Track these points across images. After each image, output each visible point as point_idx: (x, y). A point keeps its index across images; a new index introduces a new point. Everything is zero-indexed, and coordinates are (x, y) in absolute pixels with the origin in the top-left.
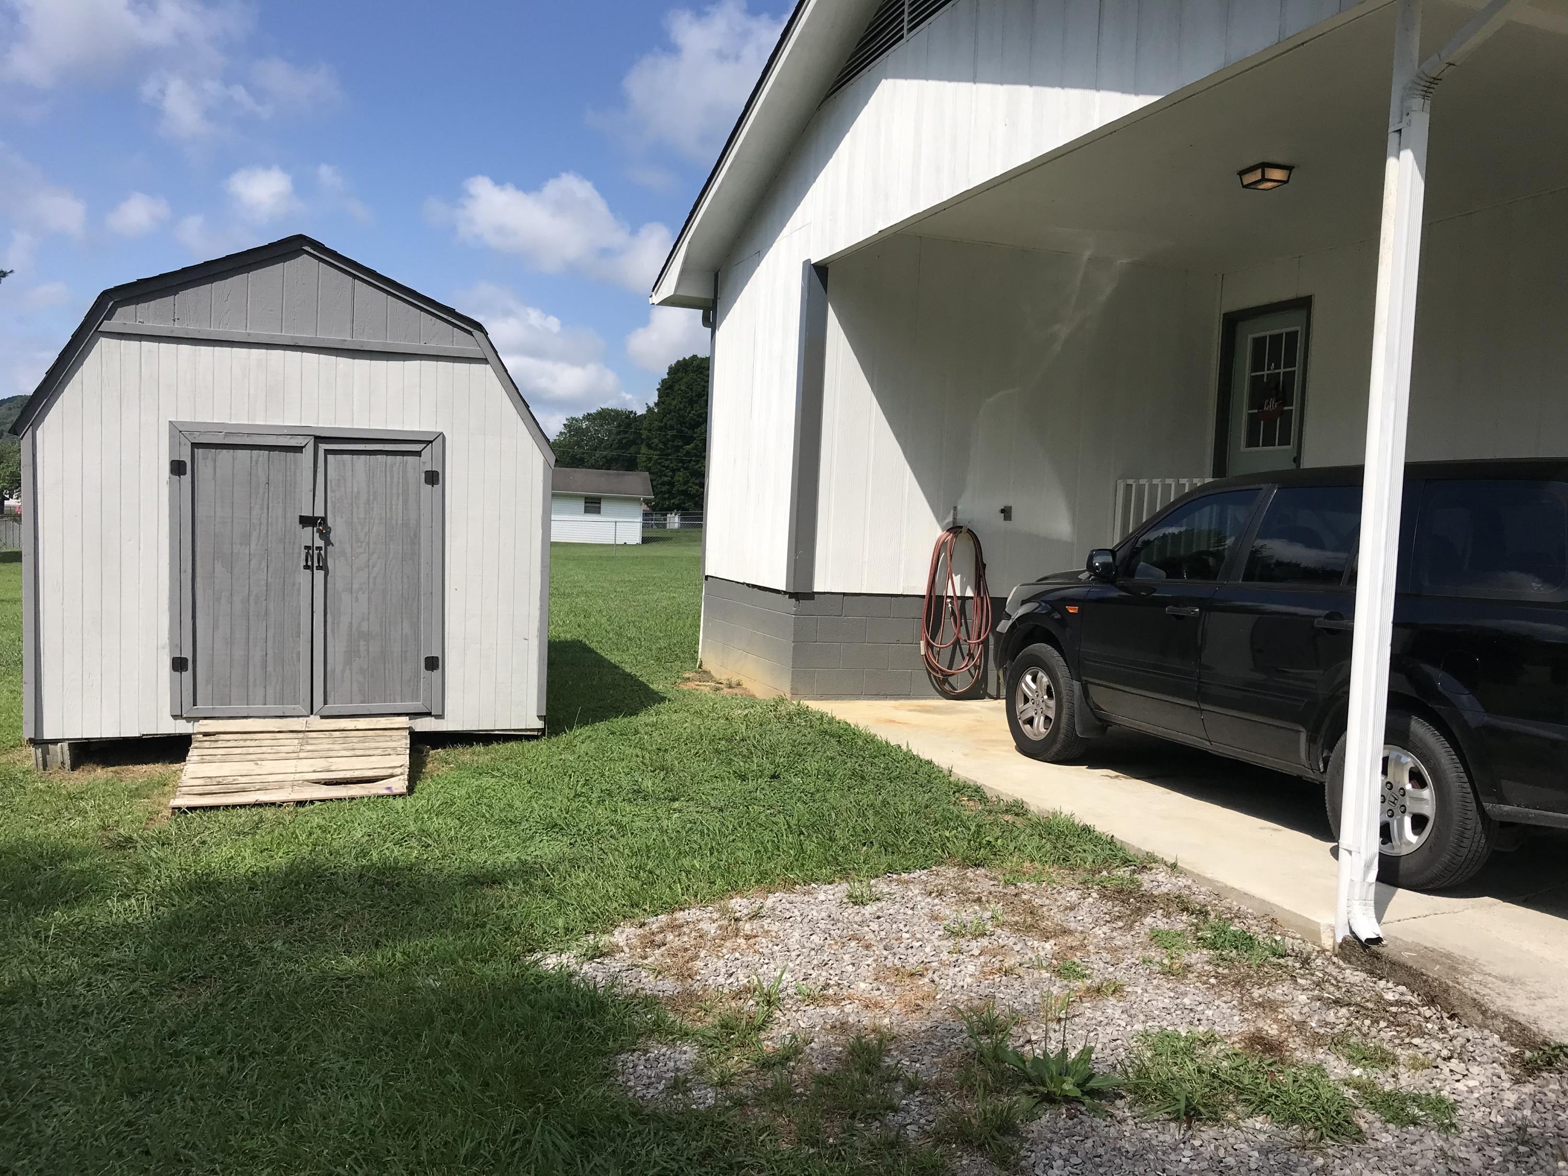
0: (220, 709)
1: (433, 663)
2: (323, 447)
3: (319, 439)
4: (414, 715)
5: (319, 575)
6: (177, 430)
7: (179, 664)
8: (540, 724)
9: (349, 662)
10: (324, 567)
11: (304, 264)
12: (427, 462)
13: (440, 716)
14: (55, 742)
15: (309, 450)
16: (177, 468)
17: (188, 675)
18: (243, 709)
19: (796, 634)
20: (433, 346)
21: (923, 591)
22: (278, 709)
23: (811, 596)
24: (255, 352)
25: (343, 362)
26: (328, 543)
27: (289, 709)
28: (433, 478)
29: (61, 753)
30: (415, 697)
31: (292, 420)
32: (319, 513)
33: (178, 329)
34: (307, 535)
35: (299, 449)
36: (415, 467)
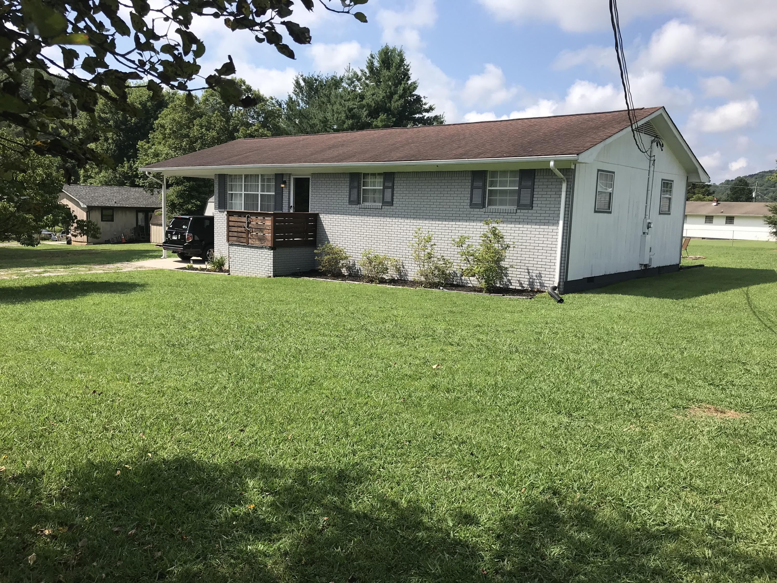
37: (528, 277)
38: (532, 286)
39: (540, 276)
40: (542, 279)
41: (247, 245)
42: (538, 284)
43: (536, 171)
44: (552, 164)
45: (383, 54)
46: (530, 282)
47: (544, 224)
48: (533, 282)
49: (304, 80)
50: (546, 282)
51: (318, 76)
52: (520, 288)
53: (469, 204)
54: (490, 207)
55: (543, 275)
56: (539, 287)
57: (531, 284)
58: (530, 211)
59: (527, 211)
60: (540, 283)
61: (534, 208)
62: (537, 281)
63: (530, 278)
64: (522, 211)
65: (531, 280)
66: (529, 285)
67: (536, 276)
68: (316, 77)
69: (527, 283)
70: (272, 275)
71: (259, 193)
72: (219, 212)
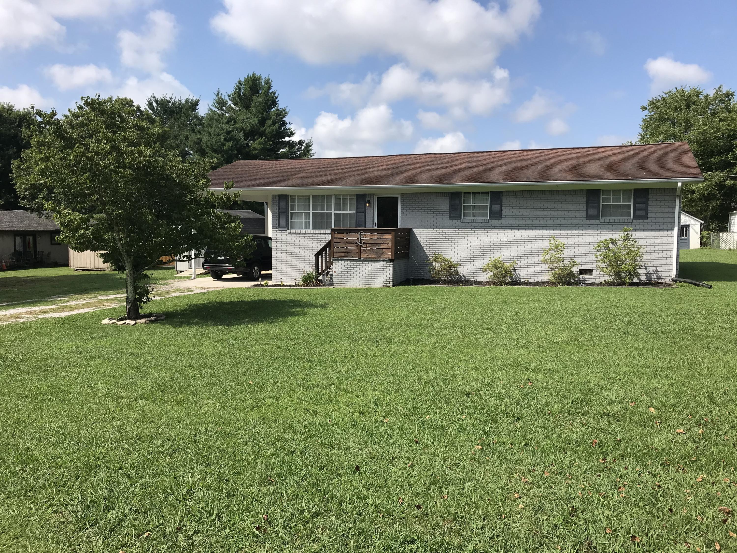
37: (646, 272)
38: (650, 279)
39: (657, 270)
40: (659, 273)
41: (360, 260)
42: (655, 277)
43: (650, 191)
44: (680, 184)
45: (250, 82)
46: (647, 276)
47: (659, 230)
48: (650, 276)
49: (156, 101)
50: (663, 275)
51: (171, 99)
52: (638, 281)
53: (585, 216)
54: (604, 218)
55: (659, 270)
56: (656, 280)
57: (649, 277)
58: (645, 221)
59: (642, 221)
60: (657, 276)
61: (649, 219)
62: (655, 275)
63: (648, 273)
64: (638, 221)
65: (648, 275)
66: (647, 278)
67: (653, 271)
68: (169, 99)
69: (645, 277)
70: (392, 285)
71: (333, 212)
72: (279, 230)
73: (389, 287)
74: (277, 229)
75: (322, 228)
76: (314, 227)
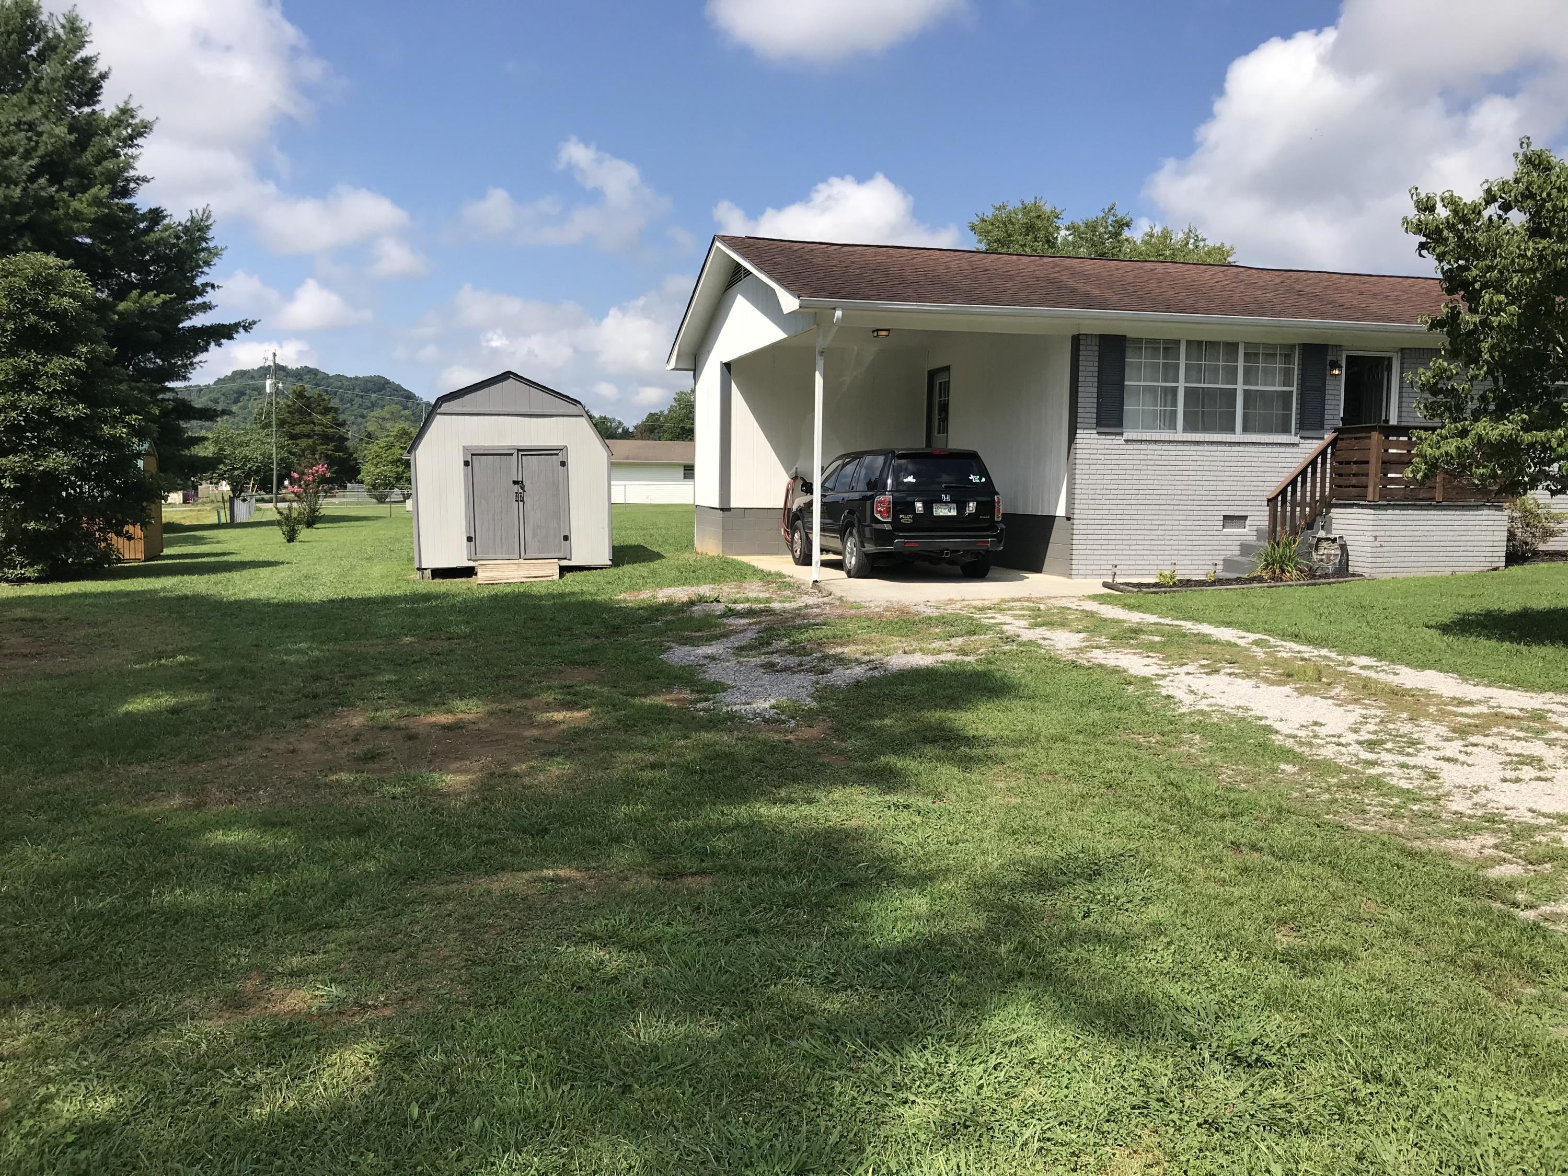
0: (486, 557)
1: (566, 538)
2: (520, 453)
3: (519, 450)
4: (560, 559)
5: (521, 503)
6: (465, 449)
7: (470, 539)
8: (610, 563)
9: (533, 538)
10: (523, 501)
11: (511, 381)
12: (561, 458)
13: (570, 560)
14: (426, 569)
15: (515, 454)
16: (466, 463)
17: (473, 543)
18: (494, 557)
19: (723, 526)
20: (561, 412)
21: (782, 506)
22: (507, 557)
23: (729, 509)
24: (493, 417)
25: (527, 419)
26: (524, 491)
27: (511, 556)
28: (563, 464)
29: (428, 573)
30: (560, 551)
31: (508, 443)
32: (520, 479)
33: (465, 410)
34: (516, 488)
35: (511, 455)
36: (556, 460)
70: (1504, 564)
71: (1240, 387)
72: (1098, 433)
73: (1496, 569)
74: (1095, 432)
75: (1206, 429)
76: (1190, 426)
